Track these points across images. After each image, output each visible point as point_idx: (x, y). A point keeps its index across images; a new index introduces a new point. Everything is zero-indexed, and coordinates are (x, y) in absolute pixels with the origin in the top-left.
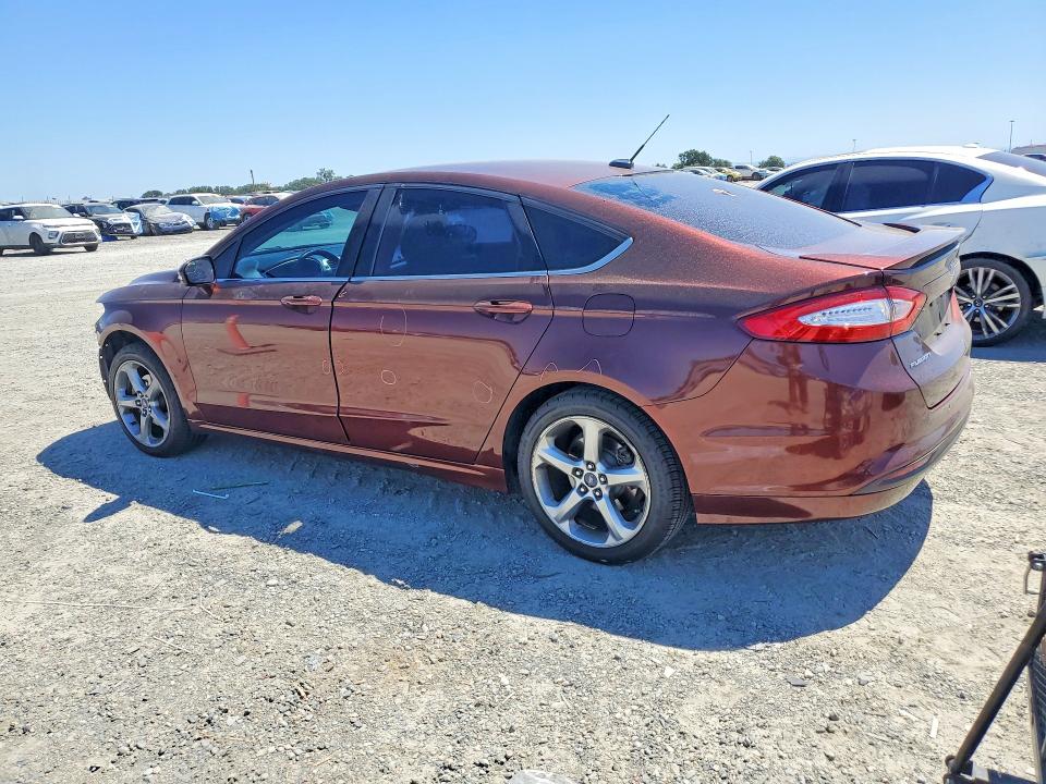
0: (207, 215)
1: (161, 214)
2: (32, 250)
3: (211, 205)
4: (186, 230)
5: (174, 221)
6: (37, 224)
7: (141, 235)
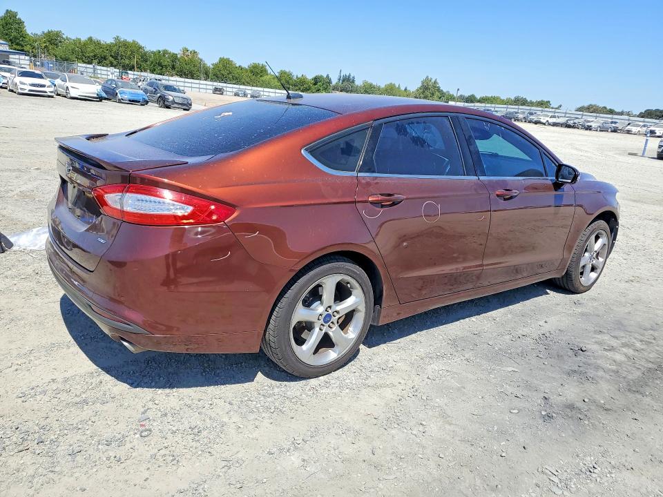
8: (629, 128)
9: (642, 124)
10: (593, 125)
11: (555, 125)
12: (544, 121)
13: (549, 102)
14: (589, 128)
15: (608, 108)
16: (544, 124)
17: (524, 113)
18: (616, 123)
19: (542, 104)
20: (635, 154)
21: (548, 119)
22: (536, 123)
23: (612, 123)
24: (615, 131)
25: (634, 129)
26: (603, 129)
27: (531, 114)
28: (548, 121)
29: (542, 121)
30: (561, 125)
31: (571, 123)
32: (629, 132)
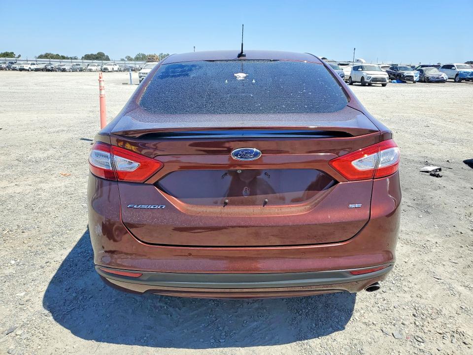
0: (457, 75)
1: (432, 73)
2: (360, 84)
3: (460, 70)
4: (442, 81)
5: (437, 76)
6: (365, 73)
7: (418, 82)
8: (89, 67)
9: (97, 64)
10: (67, 68)
11: (37, 70)
12: (27, 68)
13: (13, 53)
14: (64, 70)
15: (60, 55)
16: (28, 70)
17: (5, 63)
18: (79, 65)
19: (7, 55)
20: (127, 84)
21: (29, 66)
22: (21, 70)
23: (77, 65)
24: (81, 70)
25: (94, 68)
26: (74, 70)
27: (12, 63)
28: (30, 68)
29: (25, 68)
30: (42, 70)
31: (49, 67)
32: (90, 70)
